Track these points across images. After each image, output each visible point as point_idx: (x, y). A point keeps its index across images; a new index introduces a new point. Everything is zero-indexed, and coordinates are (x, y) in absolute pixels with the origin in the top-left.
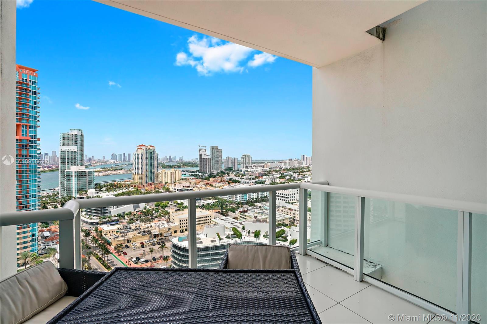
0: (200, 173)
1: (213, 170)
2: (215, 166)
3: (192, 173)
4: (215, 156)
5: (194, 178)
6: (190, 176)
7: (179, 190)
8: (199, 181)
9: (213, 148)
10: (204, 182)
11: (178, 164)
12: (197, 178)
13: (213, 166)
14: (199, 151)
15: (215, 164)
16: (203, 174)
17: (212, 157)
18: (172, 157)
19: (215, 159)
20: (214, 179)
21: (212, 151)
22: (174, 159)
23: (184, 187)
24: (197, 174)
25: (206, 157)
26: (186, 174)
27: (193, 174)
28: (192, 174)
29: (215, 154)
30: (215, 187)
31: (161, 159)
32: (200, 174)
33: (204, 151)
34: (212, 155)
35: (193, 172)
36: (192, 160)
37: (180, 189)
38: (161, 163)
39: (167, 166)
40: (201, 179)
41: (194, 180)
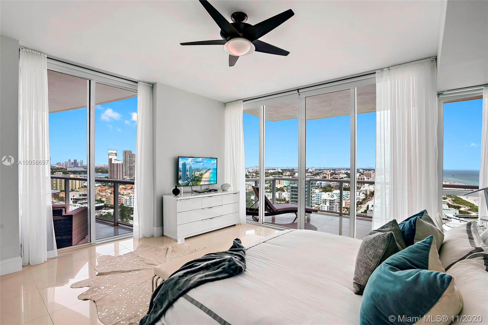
1: (126, 177)
2: (128, 172)
4: (128, 161)
5: (101, 185)
7: (74, 199)
8: (104, 189)
9: (125, 152)
10: (111, 190)
12: (103, 186)
13: (125, 172)
14: (109, 155)
15: (128, 170)
17: (125, 163)
18: (77, 162)
19: (128, 165)
20: (124, 186)
21: (125, 156)
22: (82, 163)
23: (80, 195)
25: (117, 162)
29: (128, 159)
30: (123, 195)
31: (63, 163)
33: (114, 155)
34: (125, 159)
37: (74, 197)
38: (62, 168)
39: (70, 172)
40: (109, 186)
41: (99, 188)
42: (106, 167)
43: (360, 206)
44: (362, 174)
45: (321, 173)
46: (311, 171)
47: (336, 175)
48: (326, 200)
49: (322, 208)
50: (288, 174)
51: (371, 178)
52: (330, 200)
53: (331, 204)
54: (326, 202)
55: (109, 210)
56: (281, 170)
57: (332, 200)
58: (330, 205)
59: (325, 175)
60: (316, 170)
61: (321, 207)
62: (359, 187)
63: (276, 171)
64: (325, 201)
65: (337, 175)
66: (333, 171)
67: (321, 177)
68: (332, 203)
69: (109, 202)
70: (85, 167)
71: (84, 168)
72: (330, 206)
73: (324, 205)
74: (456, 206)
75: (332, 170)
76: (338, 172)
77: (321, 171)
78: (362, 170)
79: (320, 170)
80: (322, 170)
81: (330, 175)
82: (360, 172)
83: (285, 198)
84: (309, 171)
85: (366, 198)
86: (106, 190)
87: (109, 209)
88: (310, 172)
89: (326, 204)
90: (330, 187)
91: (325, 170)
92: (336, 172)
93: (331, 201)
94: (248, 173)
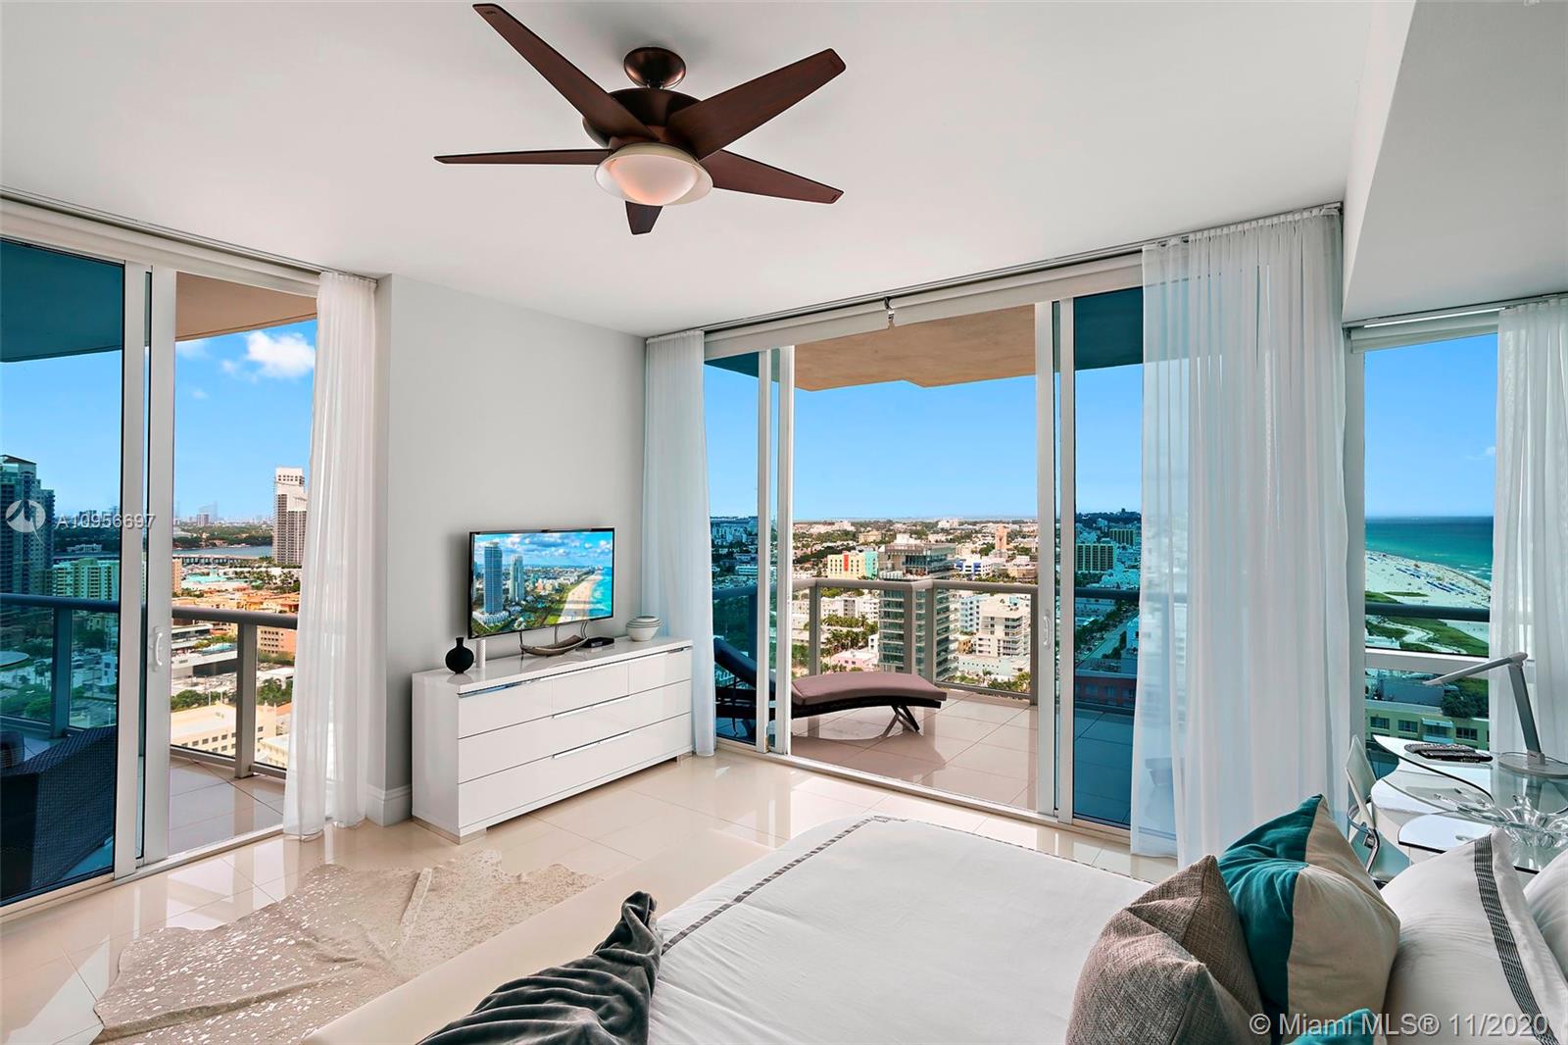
0: (275, 566)
3: (238, 570)
5: (245, 585)
6: (229, 579)
8: (256, 599)
10: (280, 601)
11: (189, 535)
12: (254, 587)
14: (276, 483)
16: (286, 570)
24: (263, 569)
25: (303, 507)
26: (208, 574)
27: (242, 572)
28: (236, 573)
32: (276, 571)
35: (244, 563)
36: (259, 517)
40: (276, 588)
41: (238, 595)
42: (265, 523)
43: (1098, 635)
44: (1106, 535)
45: (976, 532)
46: (947, 526)
47: (1024, 537)
48: (992, 618)
49: (980, 645)
50: (874, 538)
51: (1132, 544)
52: (1007, 619)
53: (1010, 631)
54: (992, 626)
55: (272, 671)
56: (853, 524)
57: (1014, 620)
58: (1007, 634)
59: (989, 540)
60: (961, 524)
61: (979, 642)
62: (1096, 574)
63: (836, 527)
64: (991, 623)
65: (1025, 540)
66: (1016, 527)
67: (977, 545)
68: (1014, 627)
69: (272, 643)
70: (186, 524)
71: (183, 530)
72: (1007, 638)
73: (990, 636)
74: (1392, 629)
75: (1014, 523)
76: (1032, 529)
77: (977, 528)
78: (1106, 522)
79: (975, 524)
80: (982, 522)
81: (1005, 540)
82: (1100, 529)
83: (863, 617)
84: (940, 526)
85: (1119, 609)
86: (262, 603)
87: (270, 668)
88: (942, 529)
89: (992, 633)
90: (1008, 576)
91: (989, 522)
92: (1025, 529)
93: (1010, 623)
94: (744, 536)
